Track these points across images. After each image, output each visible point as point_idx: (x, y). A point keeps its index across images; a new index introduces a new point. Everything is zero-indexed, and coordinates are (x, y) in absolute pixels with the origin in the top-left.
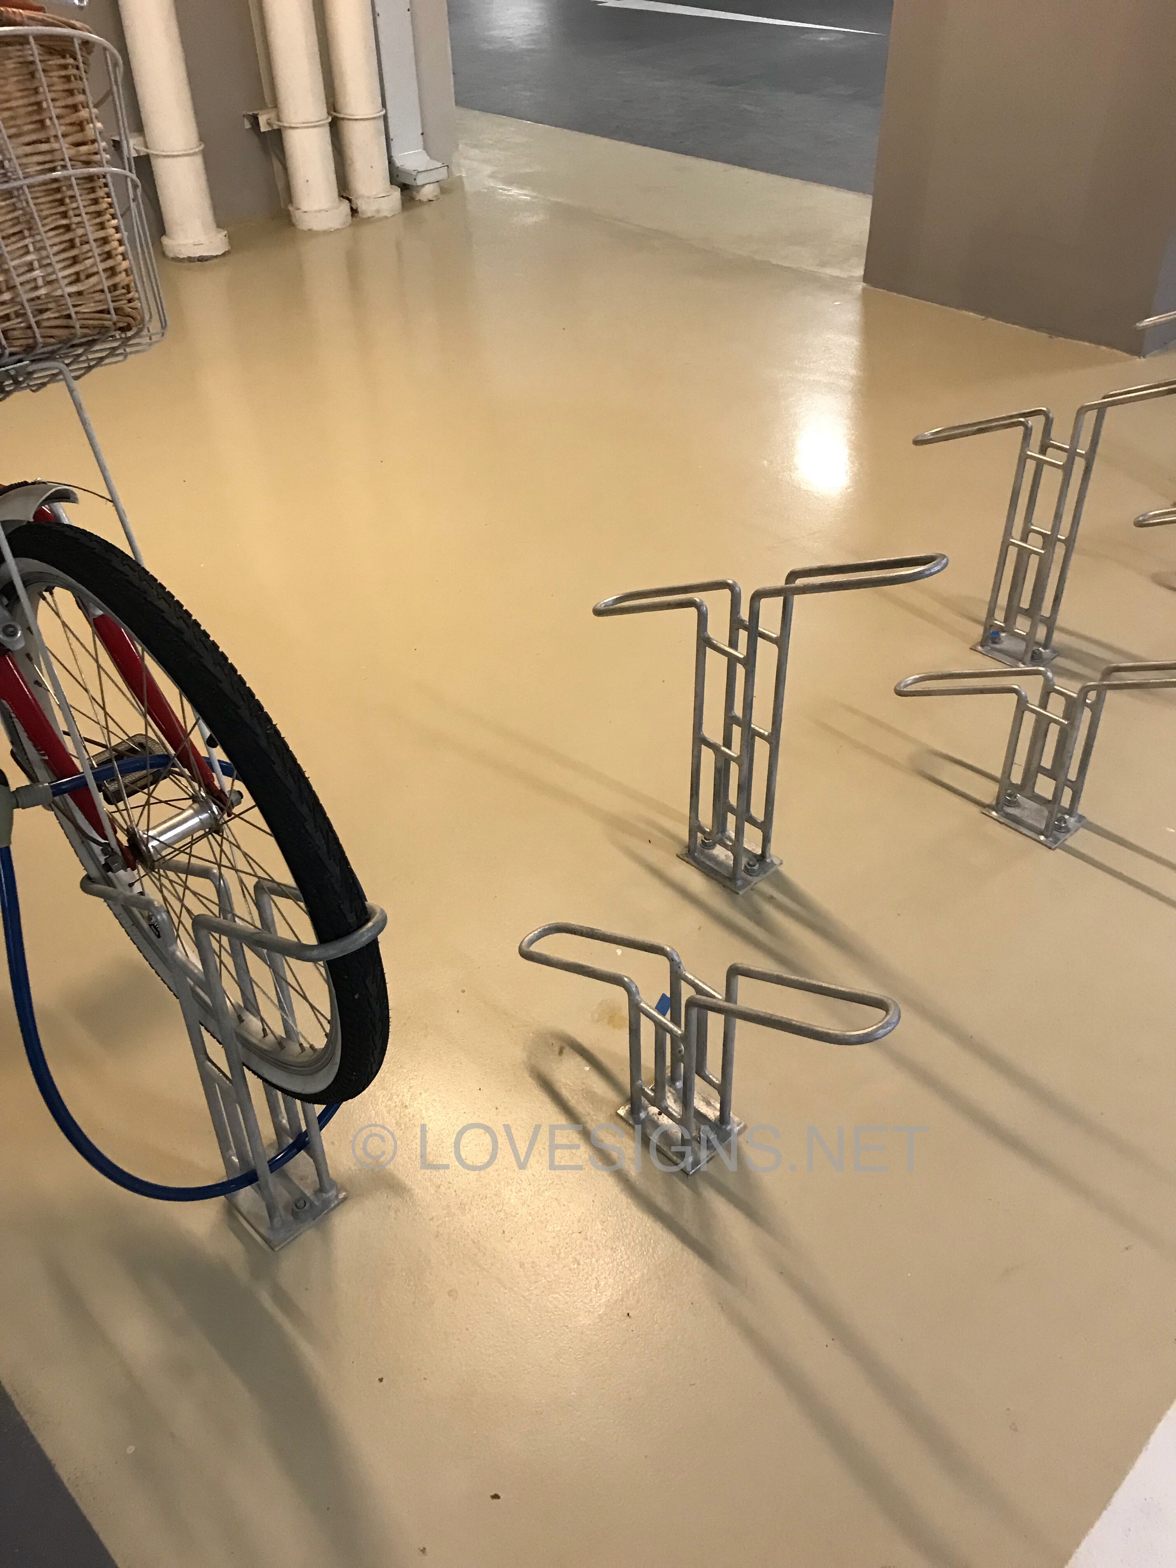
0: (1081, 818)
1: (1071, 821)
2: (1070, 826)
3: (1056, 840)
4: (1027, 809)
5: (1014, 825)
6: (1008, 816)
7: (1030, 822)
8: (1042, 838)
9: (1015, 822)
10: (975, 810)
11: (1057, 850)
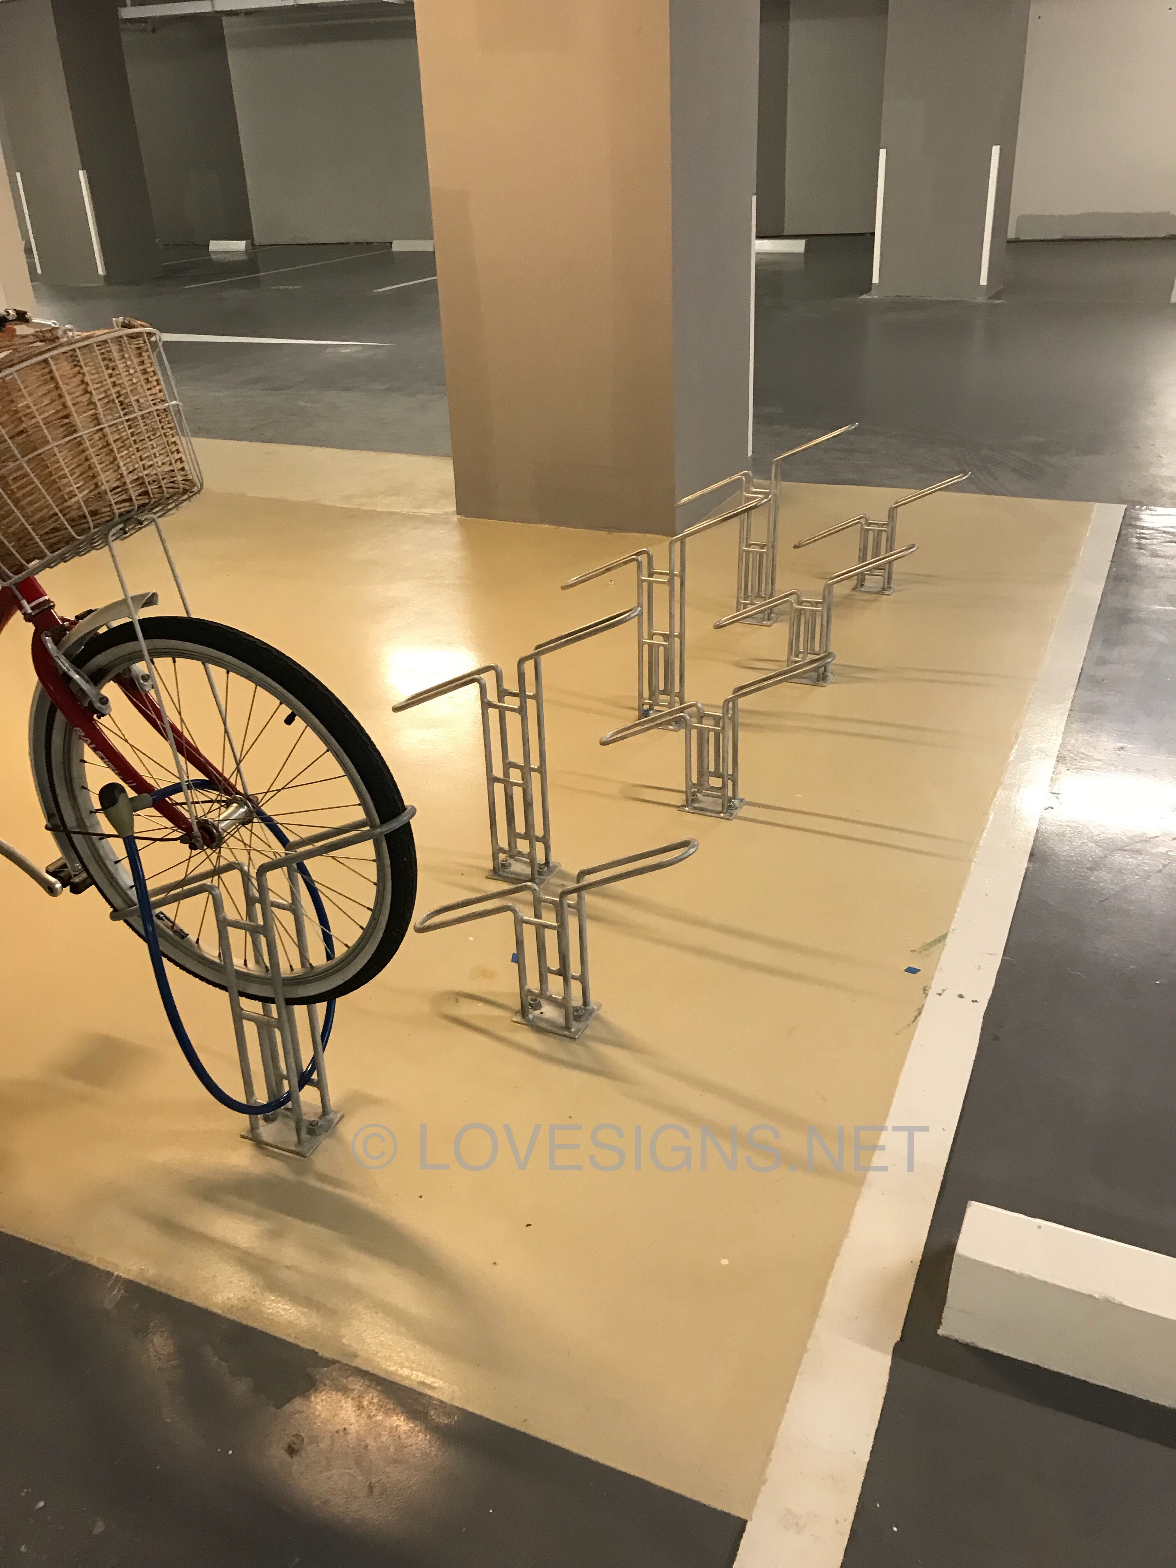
0: (741, 800)
1: (736, 802)
2: (737, 805)
3: (731, 815)
4: (705, 801)
5: (702, 812)
6: (695, 808)
7: (711, 808)
8: (722, 815)
9: (702, 811)
10: (675, 810)
11: (734, 820)
